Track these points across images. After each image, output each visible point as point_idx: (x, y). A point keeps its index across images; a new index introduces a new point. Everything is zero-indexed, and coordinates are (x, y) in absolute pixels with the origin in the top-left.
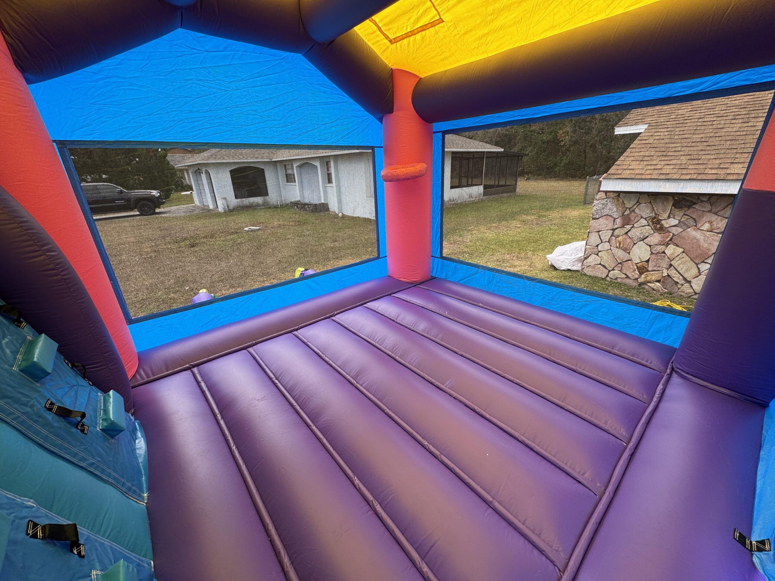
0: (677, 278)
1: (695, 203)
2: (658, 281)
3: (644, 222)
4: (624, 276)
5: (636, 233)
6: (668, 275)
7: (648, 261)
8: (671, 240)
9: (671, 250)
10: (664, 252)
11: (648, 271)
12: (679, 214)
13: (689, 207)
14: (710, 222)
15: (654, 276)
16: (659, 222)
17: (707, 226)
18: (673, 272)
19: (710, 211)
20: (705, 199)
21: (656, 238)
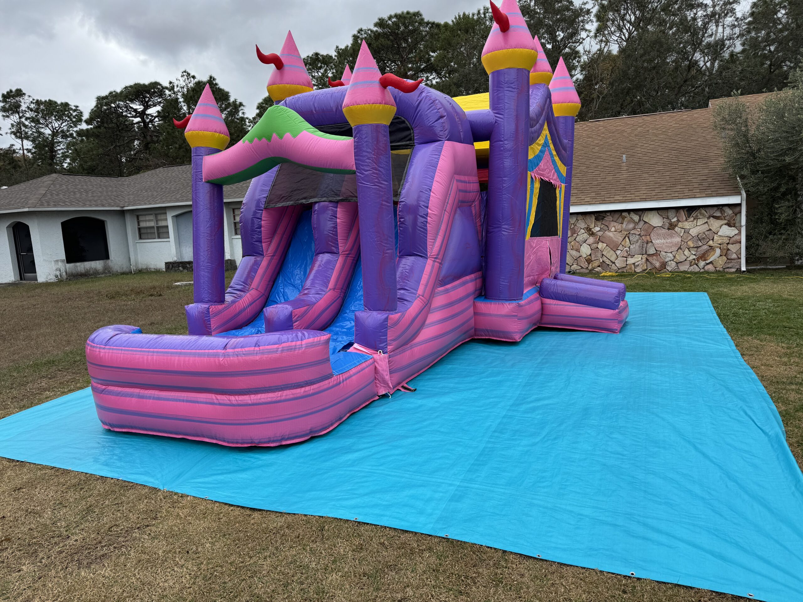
0: (608, 262)
1: (605, 217)
2: (599, 266)
3: (583, 231)
4: (580, 268)
5: (580, 238)
6: (603, 261)
7: (590, 255)
8: (599, 240)
9: (600, 245)
10: (597, 248)
11: (592, 261)
12: (599, 223)
13: (603, 219)
14: (614, 227)
15: (596, 264)
16: (590, 230)
17: (613, 229)
18: (605, 259)
19: (613, 221)
20: (608, 214)
21: (591, 240)
